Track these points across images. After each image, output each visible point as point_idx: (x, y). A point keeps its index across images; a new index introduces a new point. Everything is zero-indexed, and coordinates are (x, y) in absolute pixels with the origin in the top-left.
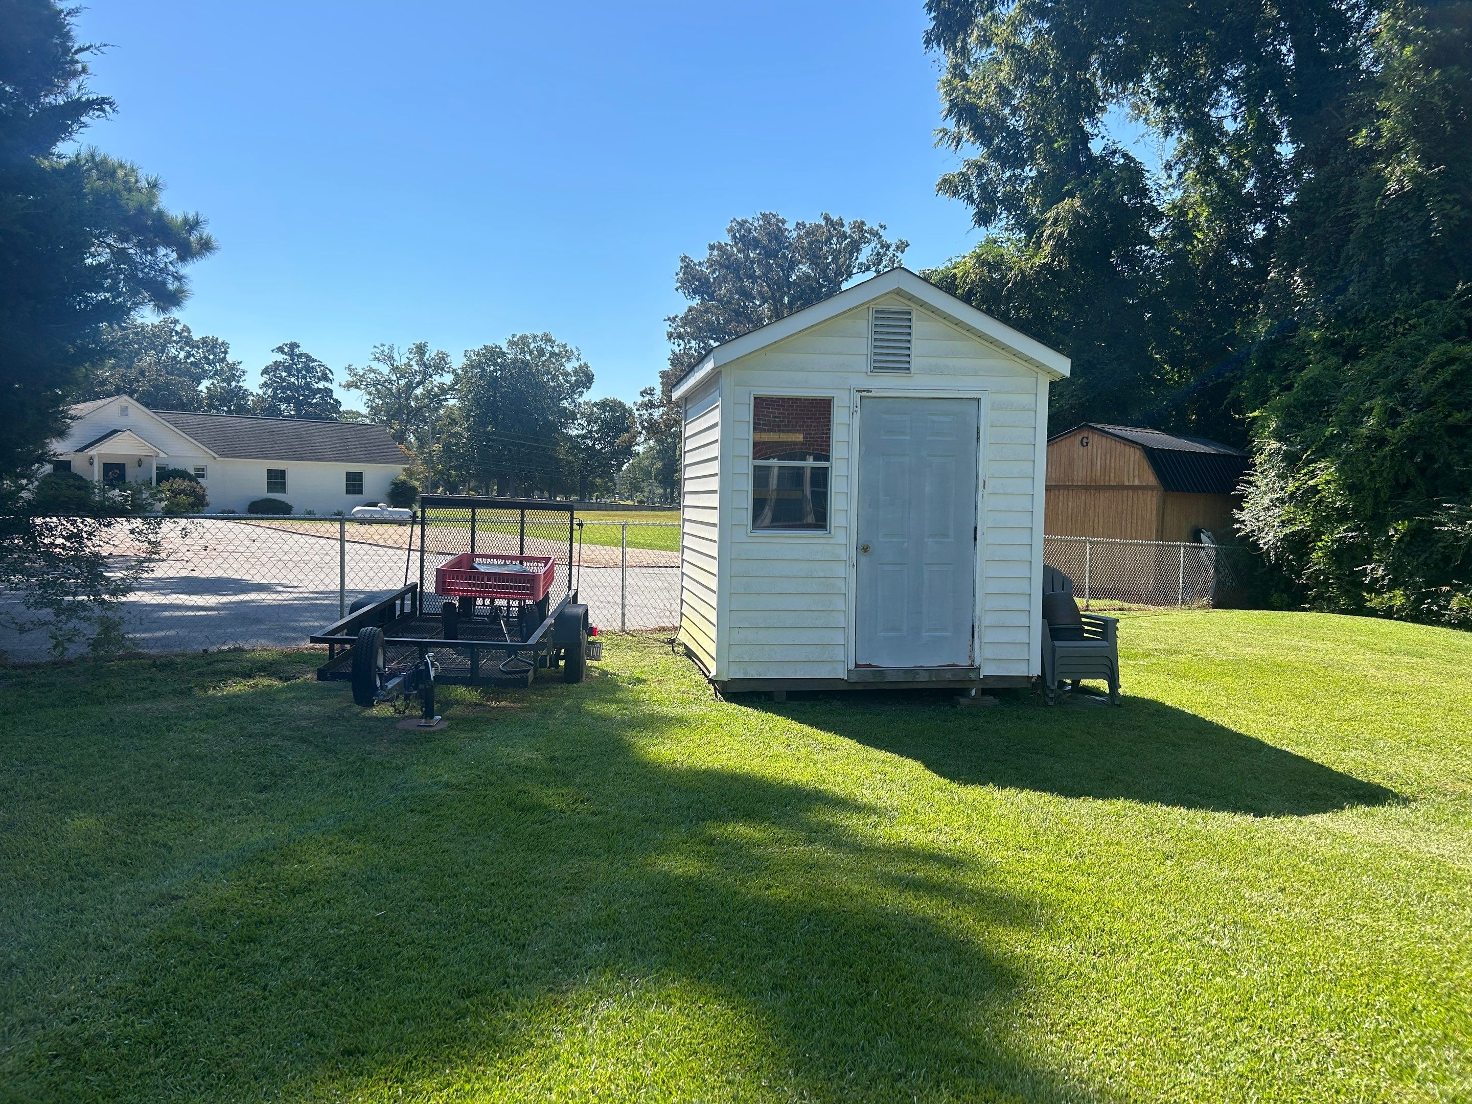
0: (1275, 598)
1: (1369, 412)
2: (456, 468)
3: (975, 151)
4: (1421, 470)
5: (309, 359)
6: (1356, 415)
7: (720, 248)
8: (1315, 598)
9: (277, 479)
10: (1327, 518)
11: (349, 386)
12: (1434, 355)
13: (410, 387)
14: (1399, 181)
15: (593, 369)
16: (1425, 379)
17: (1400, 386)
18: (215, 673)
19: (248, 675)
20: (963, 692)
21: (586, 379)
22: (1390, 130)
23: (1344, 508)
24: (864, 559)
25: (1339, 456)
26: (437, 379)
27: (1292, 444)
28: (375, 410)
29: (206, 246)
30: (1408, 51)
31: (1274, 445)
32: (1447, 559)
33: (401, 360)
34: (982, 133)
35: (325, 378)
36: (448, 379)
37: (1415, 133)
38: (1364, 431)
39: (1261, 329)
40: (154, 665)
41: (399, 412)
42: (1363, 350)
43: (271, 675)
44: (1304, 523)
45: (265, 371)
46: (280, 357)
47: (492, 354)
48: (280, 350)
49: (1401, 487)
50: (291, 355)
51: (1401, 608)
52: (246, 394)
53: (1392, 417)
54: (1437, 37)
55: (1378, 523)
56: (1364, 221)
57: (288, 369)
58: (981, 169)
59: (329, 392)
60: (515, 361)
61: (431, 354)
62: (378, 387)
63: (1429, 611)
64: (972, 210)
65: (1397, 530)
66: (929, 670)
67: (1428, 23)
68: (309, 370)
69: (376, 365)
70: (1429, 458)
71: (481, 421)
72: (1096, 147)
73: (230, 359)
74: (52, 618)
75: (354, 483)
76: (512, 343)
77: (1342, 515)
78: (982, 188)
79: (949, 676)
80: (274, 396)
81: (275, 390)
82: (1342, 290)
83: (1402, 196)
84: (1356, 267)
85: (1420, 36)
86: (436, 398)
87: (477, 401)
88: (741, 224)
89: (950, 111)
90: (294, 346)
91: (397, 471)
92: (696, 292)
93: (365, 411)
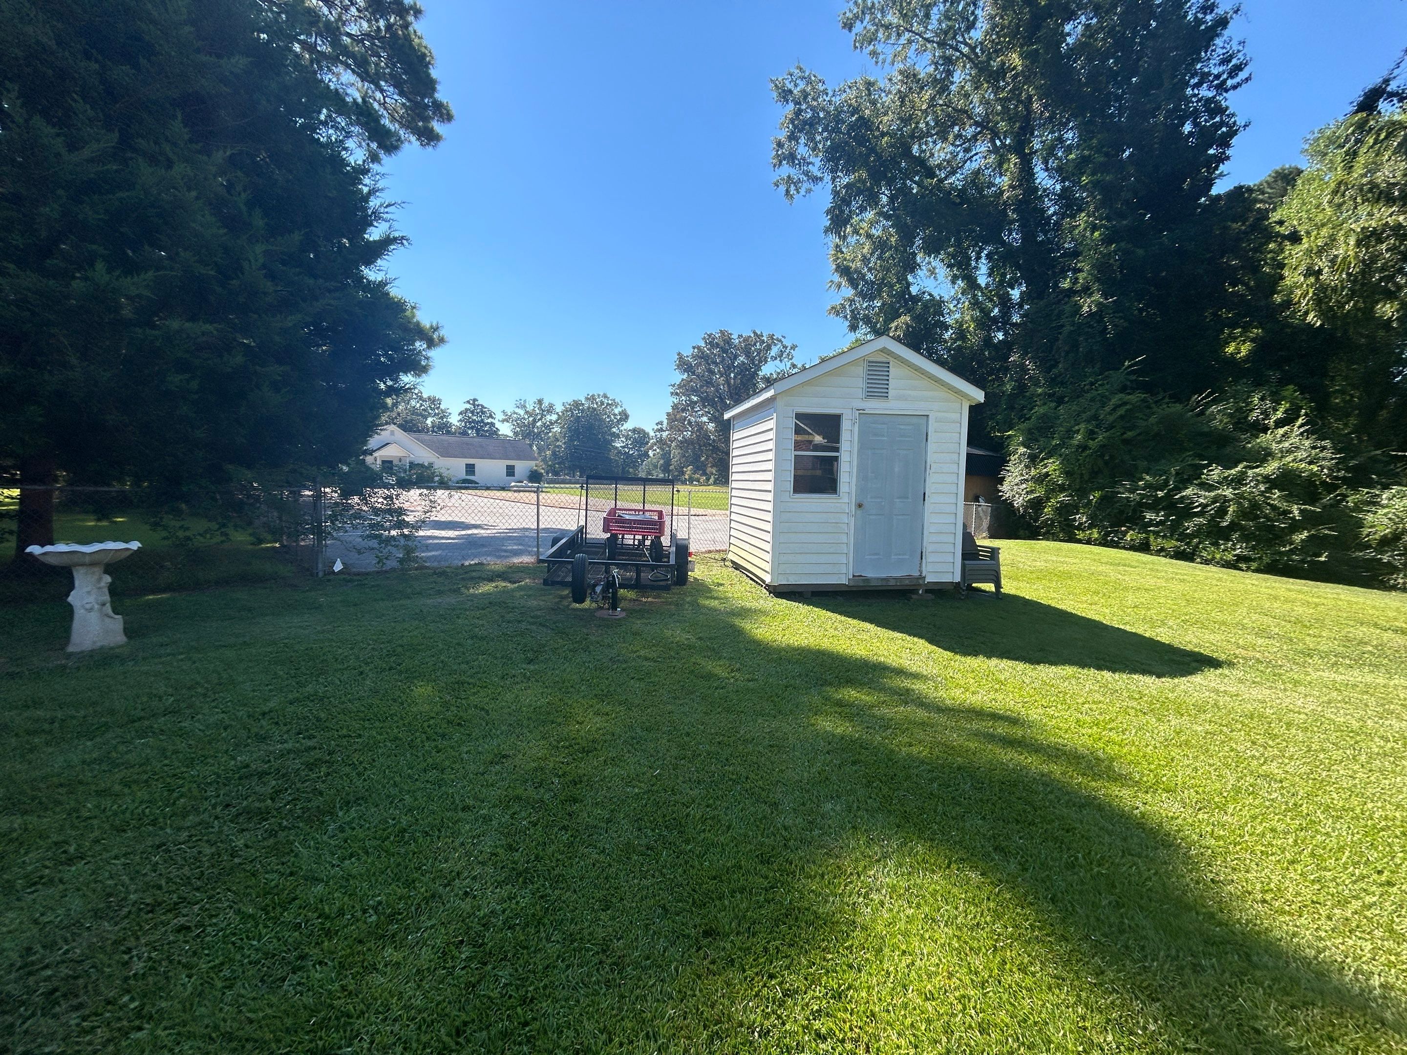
0: (1021, 532)
1: (1078, 431)
2: (559, 463)
3: (848, 292)
4: (1106, 463)
5: (483, 407)
6: (1070, 434)
7: (699, 348)
8: (1044, 534)
9: (470, 469)
10: (1053, 490)
11: (503, 421)
12: (1114, 401)
13: (534, 421)
14: (1089, 306)
15: (629, 412)
16: (1110, 414)
17: (1095, 417)
18: (472, 578)
19: (491, 580)
20: (914, 591)
21: (625, 417)
22: (1084, 279)
23: (1063, 484)
24: (859, 512)
25: (1061, 455)
26: (548, 418)
27: (1032, 449)
28: (516, 434)
29: (442, 340)
30: (1096, 234)
31: (1022, 450)
32: (1121, 512)
33: (530, 408)
34: (853, 283)
35: (491, 416)
36: (554, 417)
37: (1098, 280)
38: (1076, 443)
39: (1008, 387)
40: (435, 573)
41: (529, 434)
42: (1066, 399)
43: (504, 580)
44: (1040, 492)
45: (461, 413)
46: (468, 406)
47: (577, 404)
48: (468, 402)
49: (1095, 474)
50: (474, 405)
51: (1096, 539)
52: (451, 425)
53: (1091, 435)
54: (1114, 226)
55: (1082, 492)
56: (1068, 328)
57: (472, 412)
58: (852, 301)
59: (492, 424)
60: (589, 408)
61: (545, 404)
62: (518, 422)
63: (1112, 540)
64: (848, 323)
65: (1094, 497)
66: (895, 579)
67: (1108, 219)
68: (483, 413)
69: (517, 410)
70: (1112, 457)
71: (571, 439)
72: (914, 290)
73: (442, 407)
74: (376, 546)
75: (510, 471)
76: (587, 399)
77: (1062, 488)
78: (852, 311)
79: (907, 582)
80: (466, 426)
81: (466, 423)
82: (1055, 365)
83: (1091, 314)
84: (1063, 354)
85: (1102, 226)
86: (548, 427)
87: (569, 428)
88: (709, 336)
89: (836, 270)
90: (475, 400)
91: (532, 464)
92: (685, 371)
93: (511, 434)
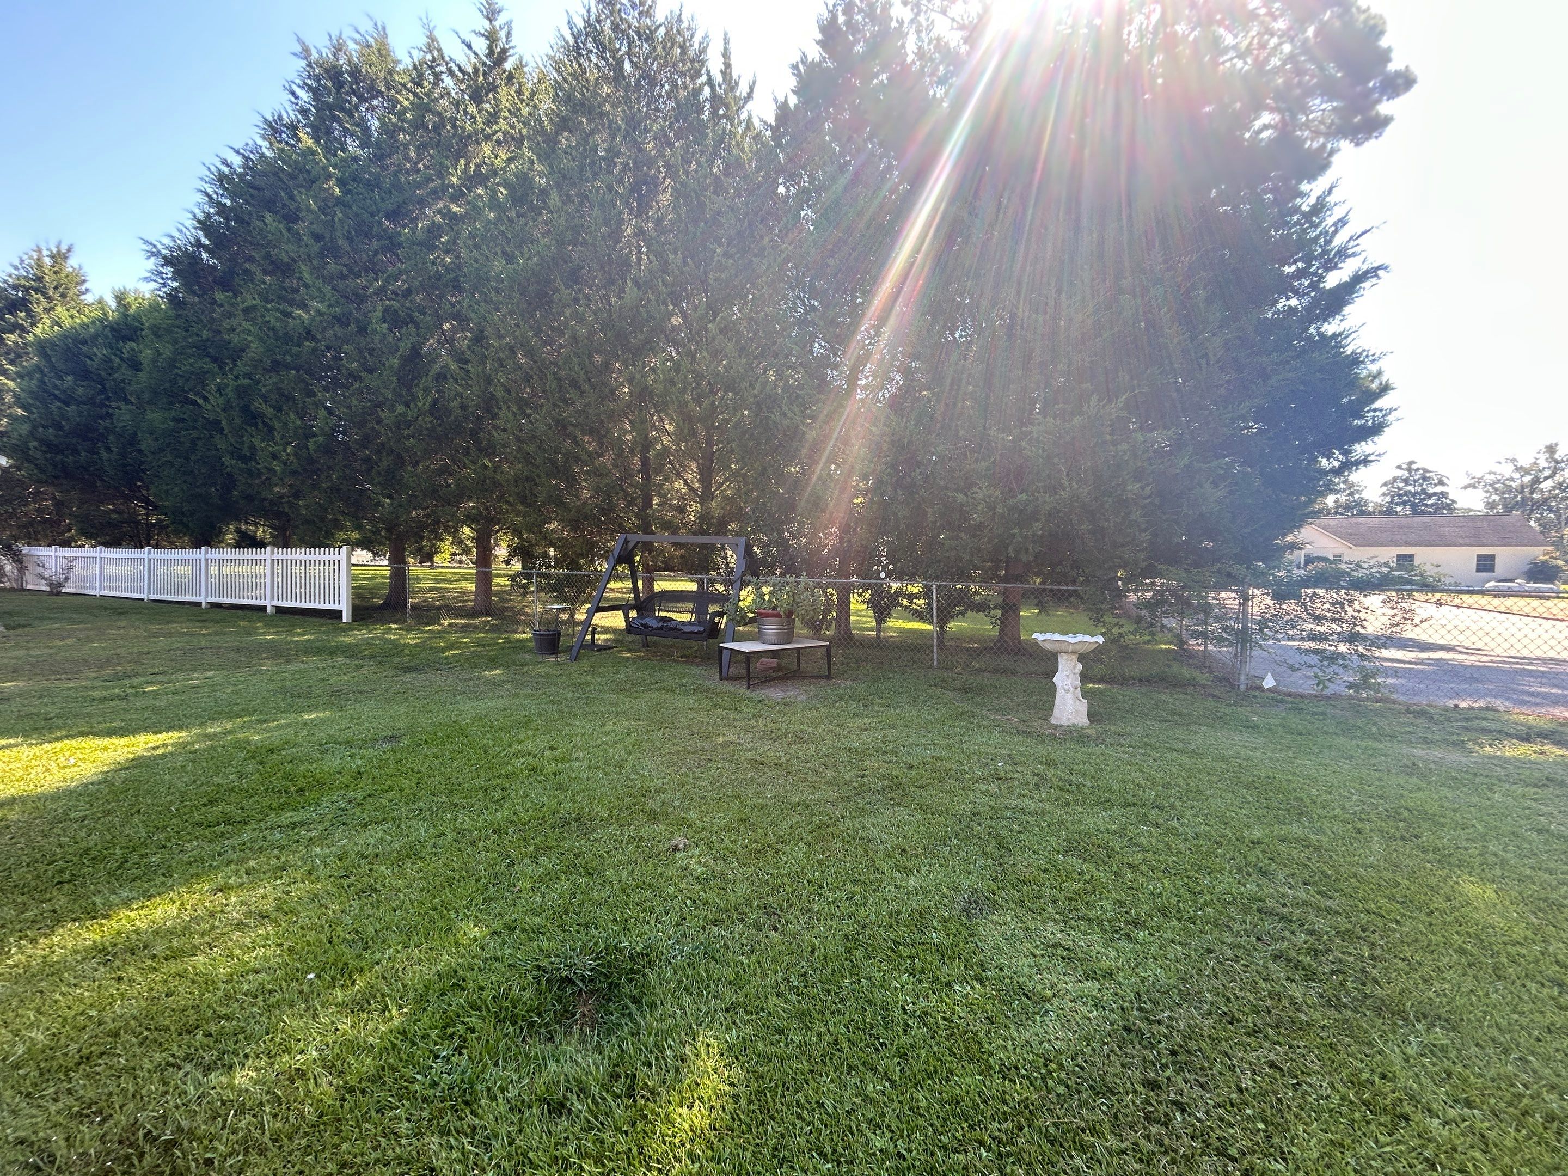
5: (1426, 471)
9: (1405, 561)
11: (1466, 488)
13: (1536, 482)
28: (1492, 506)
33: (1527, 461)
35: (1441, 483)
40: (1410, 711)
41: (1522, 504)
45: (1385, 484)
46: (1399, 473)
50: (1409, 470)
52: (1367, 502)
57: (1406, 481)
59: (1444, 495)
62: (1499, 487)
68: (1425, 479)
69: (1498, 468)
74: (1317, 663)
75: (1486, 564)
80: (1392, 502)
81: (1393, 497)
90: (1412, 463)
91: (1535, 553)
93: (1482, 506)
